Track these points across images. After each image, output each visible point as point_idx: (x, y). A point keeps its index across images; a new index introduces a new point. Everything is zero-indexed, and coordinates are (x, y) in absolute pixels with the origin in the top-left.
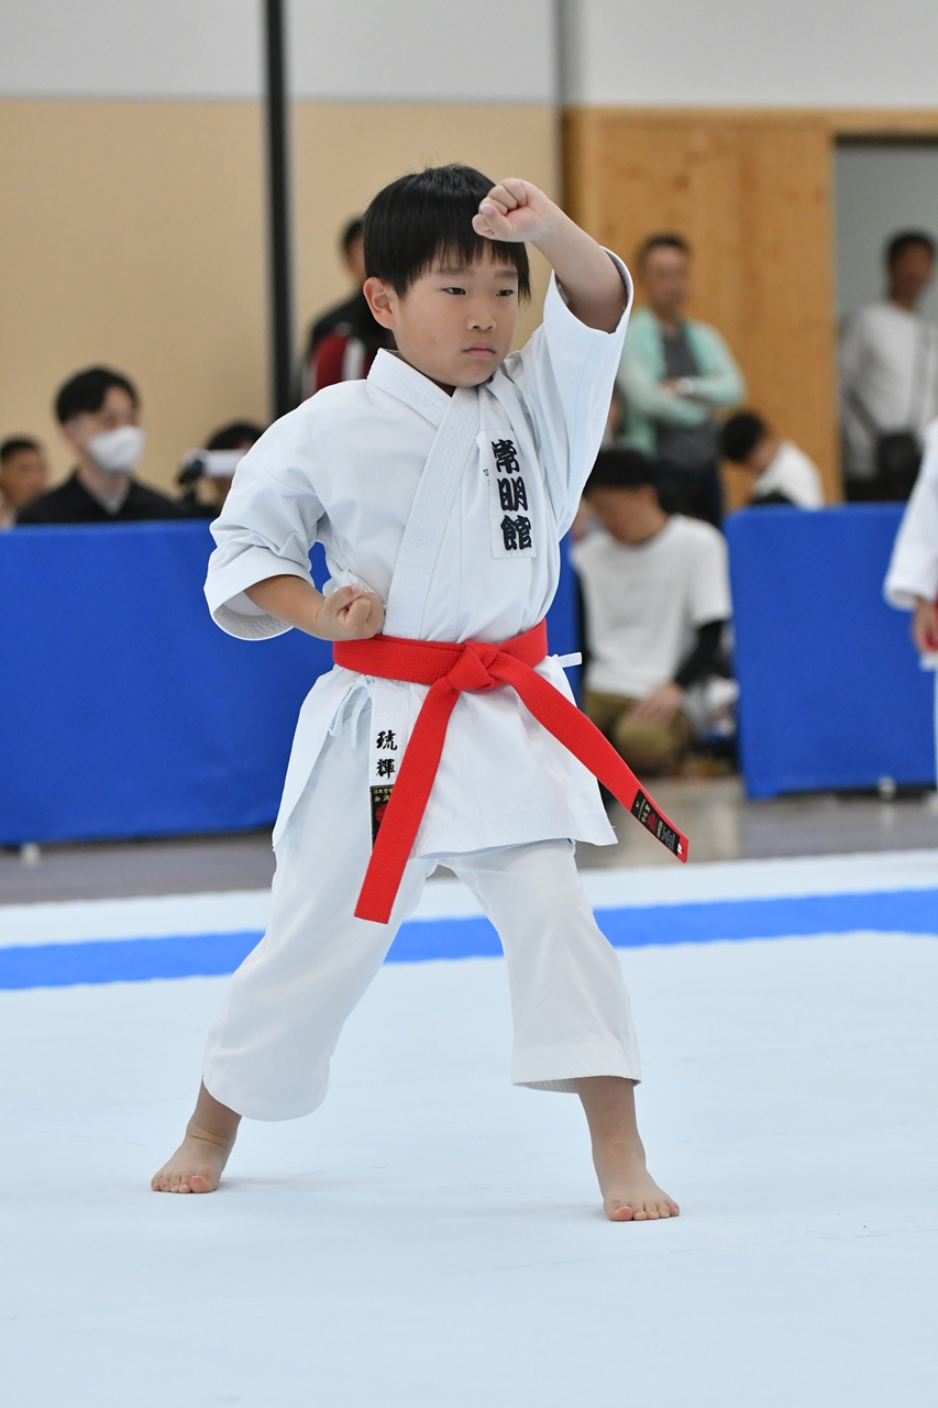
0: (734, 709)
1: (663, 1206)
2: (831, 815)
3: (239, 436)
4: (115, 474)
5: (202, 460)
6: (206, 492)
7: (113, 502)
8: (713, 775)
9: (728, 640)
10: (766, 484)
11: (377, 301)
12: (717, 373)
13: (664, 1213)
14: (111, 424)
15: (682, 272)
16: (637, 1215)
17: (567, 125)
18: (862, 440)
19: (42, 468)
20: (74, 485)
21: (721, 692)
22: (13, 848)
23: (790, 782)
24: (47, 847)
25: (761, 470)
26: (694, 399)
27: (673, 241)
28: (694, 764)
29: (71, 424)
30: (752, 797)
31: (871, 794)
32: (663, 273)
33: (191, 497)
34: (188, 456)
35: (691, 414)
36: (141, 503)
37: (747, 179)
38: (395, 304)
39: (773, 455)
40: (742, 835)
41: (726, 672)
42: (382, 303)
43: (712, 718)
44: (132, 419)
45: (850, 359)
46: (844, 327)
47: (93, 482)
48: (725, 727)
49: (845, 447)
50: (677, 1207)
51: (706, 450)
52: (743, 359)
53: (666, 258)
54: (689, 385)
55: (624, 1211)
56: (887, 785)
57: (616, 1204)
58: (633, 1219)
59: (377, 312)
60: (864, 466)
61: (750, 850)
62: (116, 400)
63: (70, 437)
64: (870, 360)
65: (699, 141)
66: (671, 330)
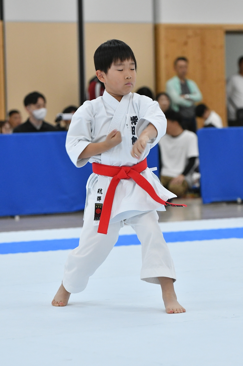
0: (199, 180)
1: (181, 310)
2: (225, 208)
3: (71, 110)
4: (39, 120)
5: (61, 116)
6: (63, 124)
7: (38, 127)
8: (194, 198)
9: (197, 162)
10: (208, 122)
11: (100, 76)
12: (195, 93)
13: (182, 311)
14: (39, 107)
15: (186, 67)
16: (175, 312)
17: (156, 28)
18: (232, 110)
19: (20, 118)
20: (28, 122)
21: (196, 176)
22: (13, 217)
23: (214, 199)
24: (21, 216)
25: (206, 119)
26: (189, 100)
27: (184, 59)
28: (189, 195)
29: (28, 107)
30: (204, 203)
31: (235, 202)
32: (181, 67)
33: (59, 125)
34: (58, 115)
35: (188, 104)
36: (45, 127)
37: (203, 43)
38: (105, 76)
39: (209, 115)
40: (202, 213)
41: (197, 170)
42: (101, 76)
43: (193, 183)
44: (44, 106)
45: (229, 89)
46: (228, 81)
47: (33, 122)
48: (197, 185)
49: (228, 112)
50: (185, 310)
51: (192, 113)
52: (202, 90)
53: (182, 63)
54: (187, 96)
55: (171, 311)
56: (239, 200)
57: (169, 309)
58: (174, 313)
59: (100, 79)
60: (233, 117)
61: (203, 217)
62: (40, 101)
63: (28, 110)
64: (234, 89)
65: (190, 33)
66: (183, 82)
